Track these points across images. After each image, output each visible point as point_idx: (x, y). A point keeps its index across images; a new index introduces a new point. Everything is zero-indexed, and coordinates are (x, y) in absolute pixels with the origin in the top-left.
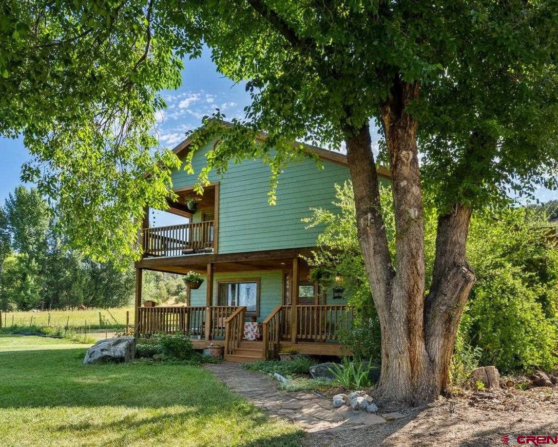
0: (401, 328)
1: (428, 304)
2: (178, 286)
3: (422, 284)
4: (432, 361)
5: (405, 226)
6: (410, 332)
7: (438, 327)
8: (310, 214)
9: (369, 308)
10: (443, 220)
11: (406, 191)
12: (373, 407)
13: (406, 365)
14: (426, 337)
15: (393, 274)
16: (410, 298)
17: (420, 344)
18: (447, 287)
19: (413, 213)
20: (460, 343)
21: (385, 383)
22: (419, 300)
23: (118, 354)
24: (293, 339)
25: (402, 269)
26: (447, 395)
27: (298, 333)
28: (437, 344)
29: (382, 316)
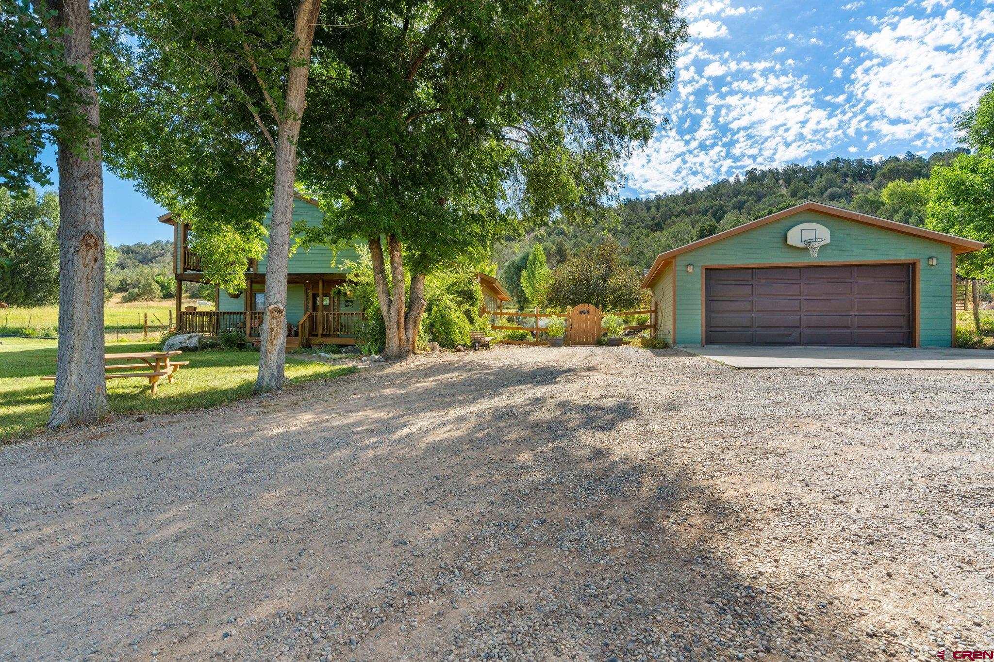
0: (395, 325)
1: (407, 315)
2: (121, 281)
3: (403, 307)
4: (408, 339)
5: (396, 282)
6: (398, 327)
7: (411, 325)
8: (342, 263)
9: (378, 314)
10: (414, 279)
11: (396, 268)
12: (383, 360)
13: (397, 342)
14: (406, 329)
15: (391, 302)
16: (399, 313)
17: (403, 333)
18: (415, 308)
19: (400, 277)
20: (422, 333)
21: (388, 350)
22: (403, 313)
23: (193, 345)
24: (320, 335)
25: (394, 299)
26: (415, 354)
27: (323, 330)
28: (410, 332)
29: (386, 320)
